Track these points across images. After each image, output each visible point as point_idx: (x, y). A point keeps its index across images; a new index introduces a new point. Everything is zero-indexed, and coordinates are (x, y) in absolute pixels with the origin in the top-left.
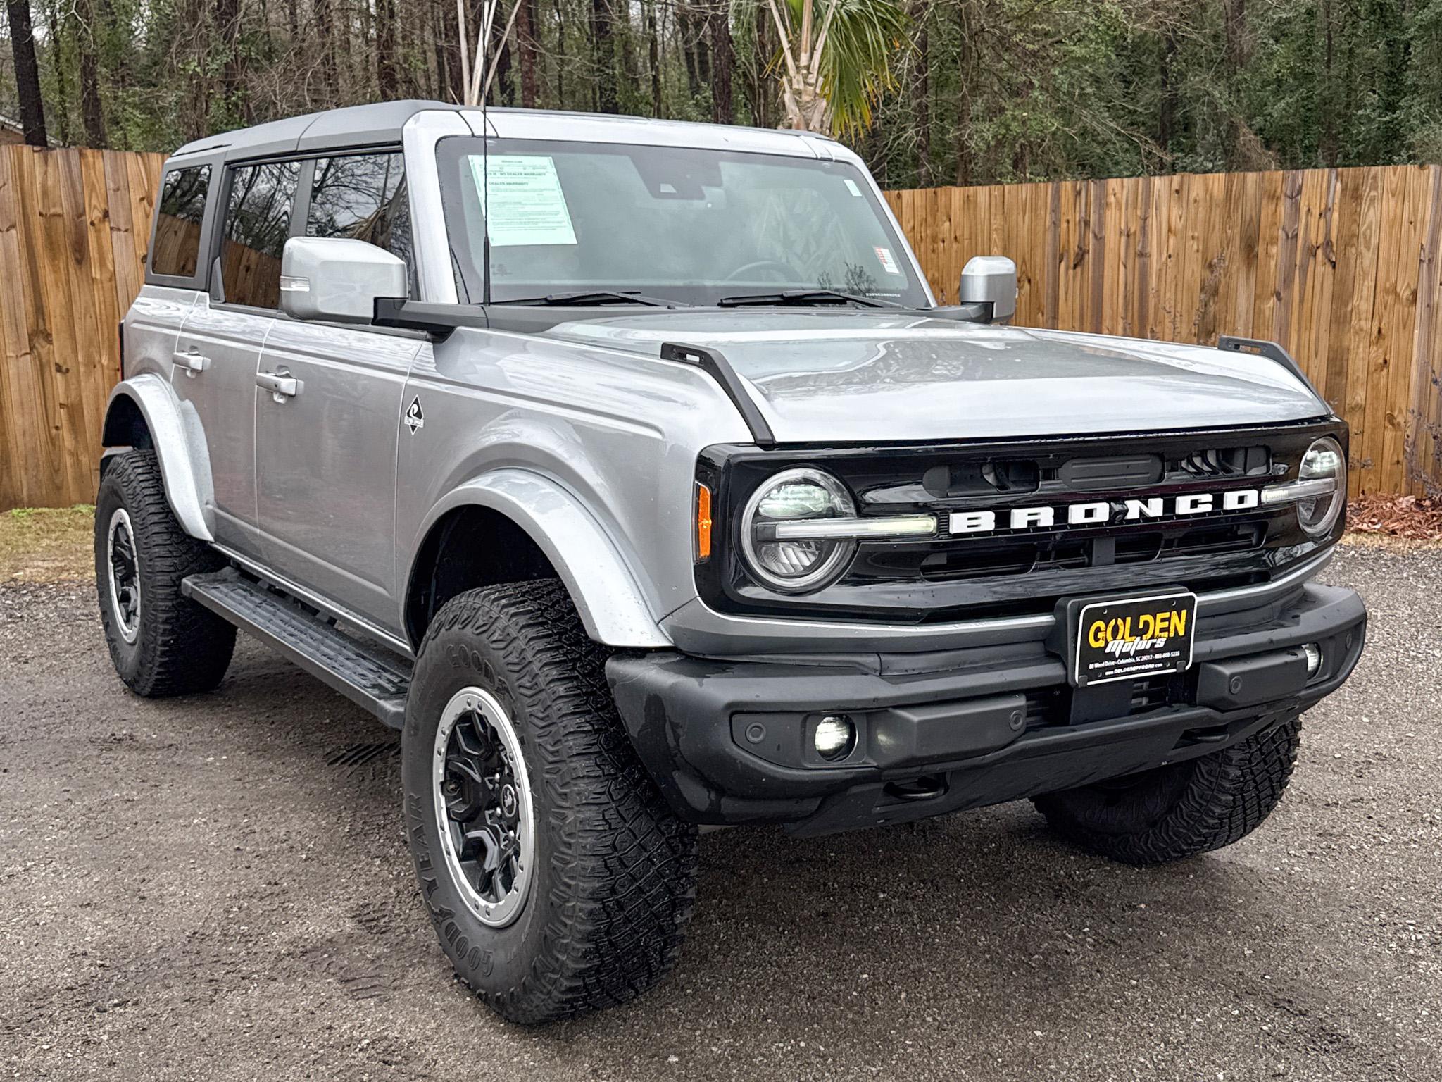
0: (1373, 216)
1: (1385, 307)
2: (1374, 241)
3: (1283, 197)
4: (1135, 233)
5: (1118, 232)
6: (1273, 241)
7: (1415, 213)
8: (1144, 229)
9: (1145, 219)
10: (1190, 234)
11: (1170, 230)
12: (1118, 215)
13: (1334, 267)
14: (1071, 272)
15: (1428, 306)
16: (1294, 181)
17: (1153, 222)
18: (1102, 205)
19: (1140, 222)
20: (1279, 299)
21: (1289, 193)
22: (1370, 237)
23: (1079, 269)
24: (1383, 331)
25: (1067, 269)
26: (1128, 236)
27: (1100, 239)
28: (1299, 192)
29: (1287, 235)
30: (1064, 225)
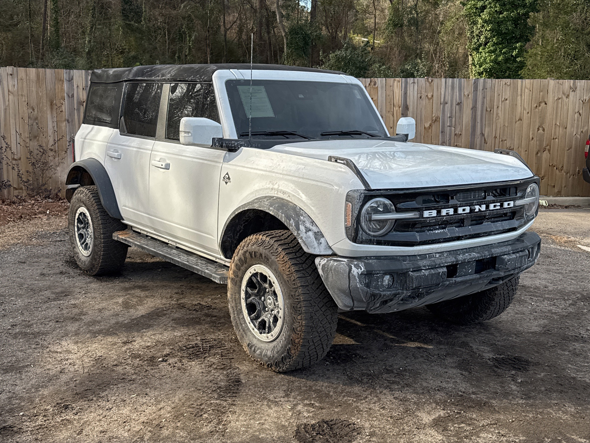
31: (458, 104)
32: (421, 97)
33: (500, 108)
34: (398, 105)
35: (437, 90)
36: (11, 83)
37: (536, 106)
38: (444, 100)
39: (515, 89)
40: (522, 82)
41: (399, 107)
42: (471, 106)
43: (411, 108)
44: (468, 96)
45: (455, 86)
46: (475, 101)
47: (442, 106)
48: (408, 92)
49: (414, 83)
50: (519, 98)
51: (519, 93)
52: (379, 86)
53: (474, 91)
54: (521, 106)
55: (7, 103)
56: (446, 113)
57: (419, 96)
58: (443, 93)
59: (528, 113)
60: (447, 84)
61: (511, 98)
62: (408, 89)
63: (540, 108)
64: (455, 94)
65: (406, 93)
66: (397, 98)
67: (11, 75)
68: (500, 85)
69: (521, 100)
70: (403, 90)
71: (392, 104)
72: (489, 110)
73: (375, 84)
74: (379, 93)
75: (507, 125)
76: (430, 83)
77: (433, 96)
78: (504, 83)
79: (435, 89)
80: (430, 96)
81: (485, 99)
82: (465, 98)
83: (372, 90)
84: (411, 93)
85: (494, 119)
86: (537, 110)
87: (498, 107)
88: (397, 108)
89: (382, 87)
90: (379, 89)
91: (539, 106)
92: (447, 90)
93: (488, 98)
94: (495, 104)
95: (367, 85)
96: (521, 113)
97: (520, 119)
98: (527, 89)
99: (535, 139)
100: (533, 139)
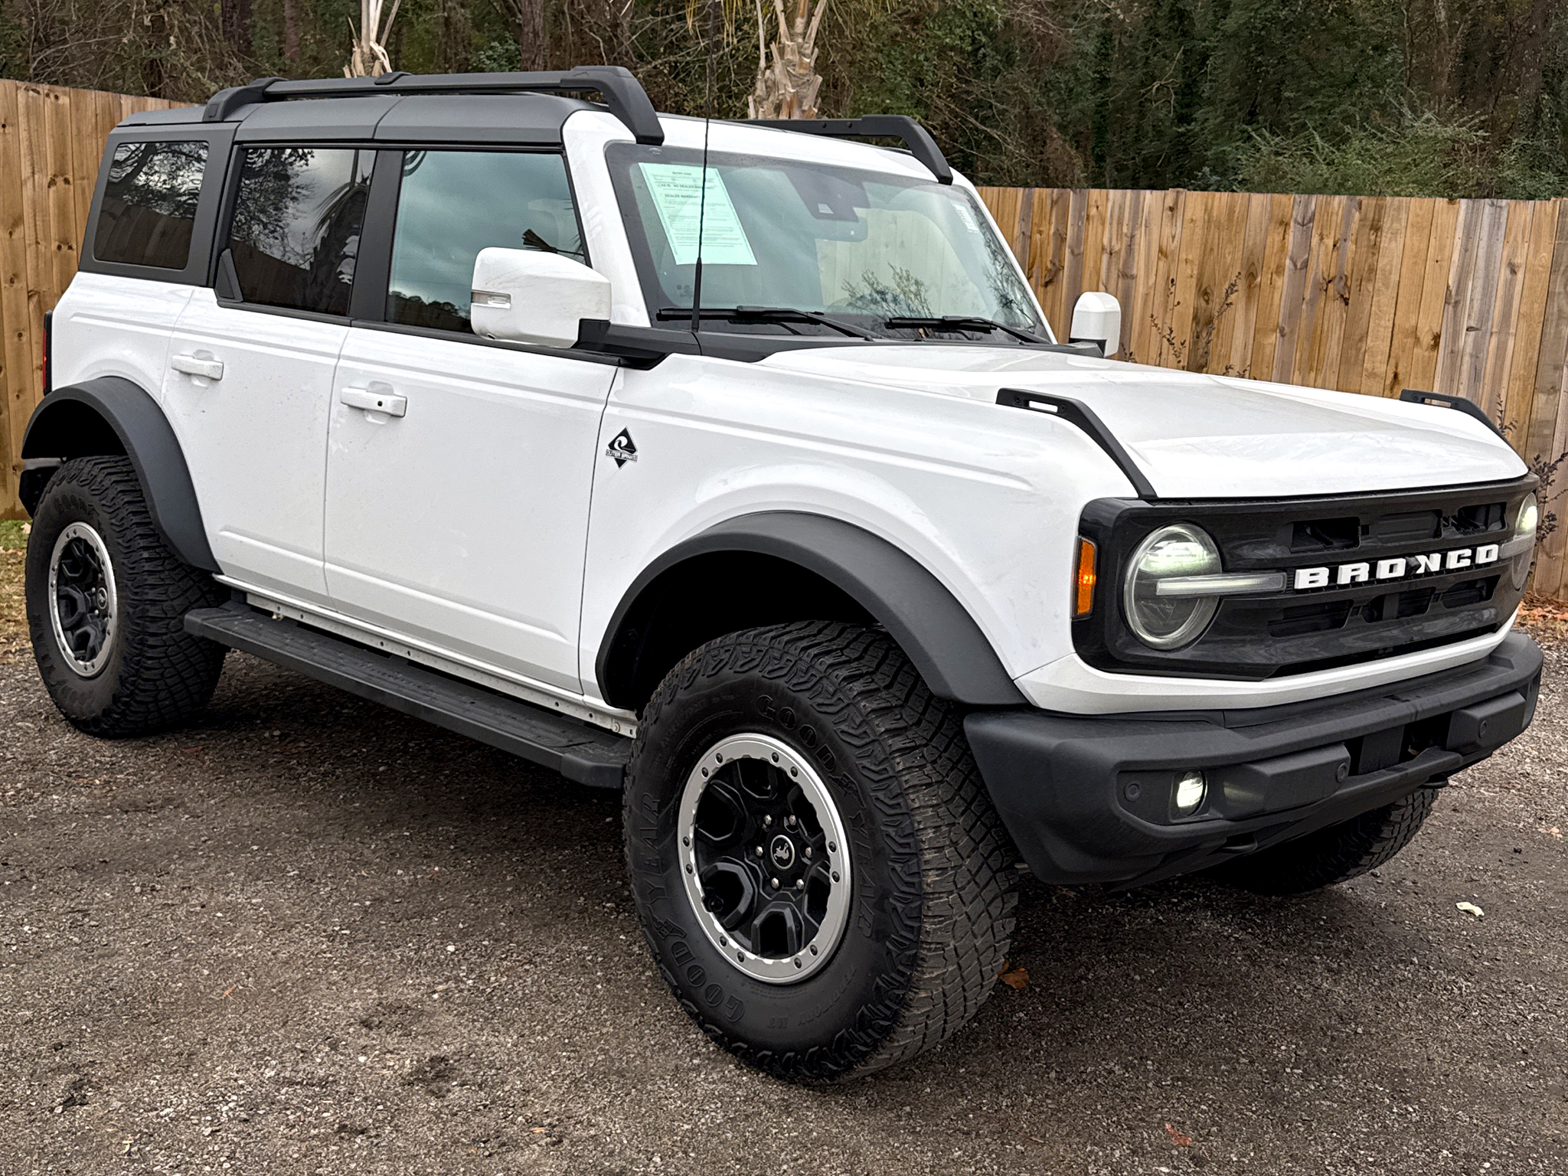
0: (1394, 248)
1: (1403, 351)
2: (1394, 277)
3: (1292, 224)
4: (1120, 250)
5: (1099, 249)
6: (1279, 270)
7: (1442, 248)
8: (1130, 248)
9: (1132, 237)
10: (1183, 256)
11: (1161, 251)
12: (1100, 230)
13: (1347, 304)
14: (1041, 290)
15: (1452, 352)
16: (1307, 206)
17: (1141, 240)
18: (1083, 218)
19: (1126, 240)
20: (1283, 336)
21: (1300, 220)
22: (1390, 273)
23: (1050, 288)
24: (1400, 377)
25: (1037, 286)
26: (1111, 254)
27: (1078, 256)
28: (1312, 220)
29: (1295, 265)
30: (1035, 238)
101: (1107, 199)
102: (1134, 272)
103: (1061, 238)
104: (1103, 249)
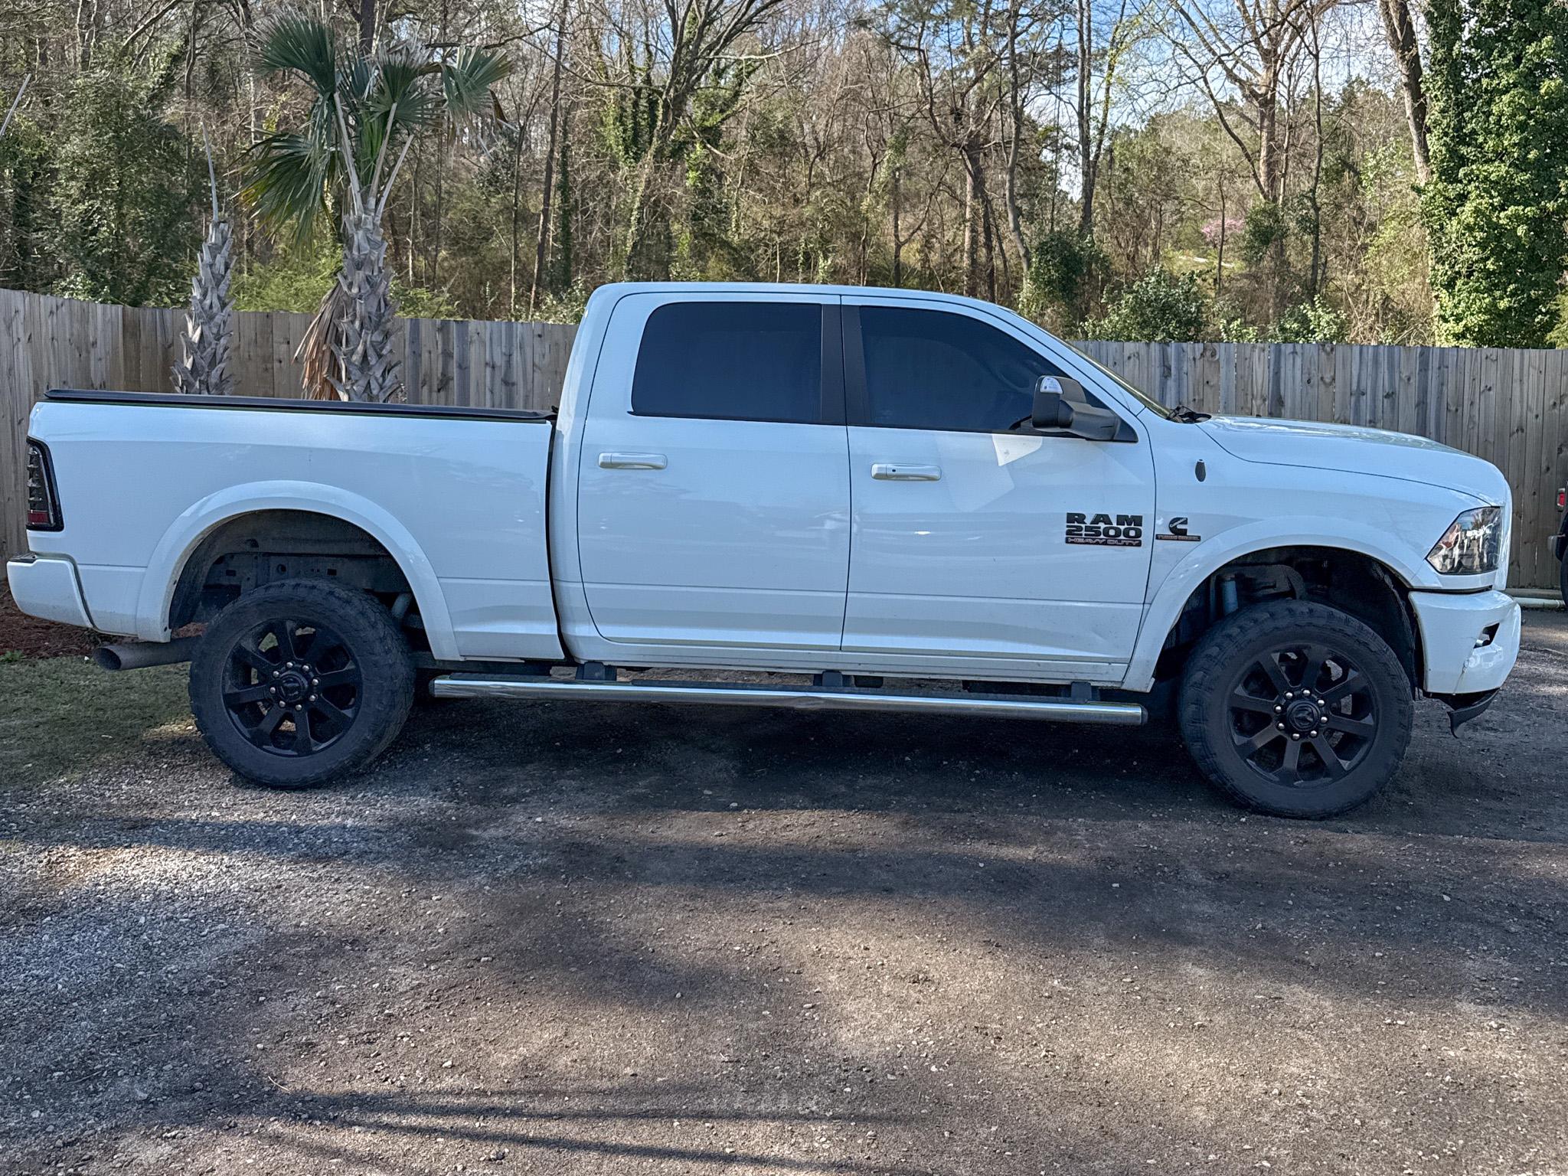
4: (501, 364)
5: (483, 363)
8: (509, 363)
9: (510, 355)
11: (534, 364)
12: (482, 350)
14: (435, 395)
17: (516, 357)
18: (465, 342)
19: (505, 358)
23: (442, 393)
25: (430, 391)
26: (493, 367)
27: (463, 368)
30: (425, 356)
31: (1388, 396)
32: (1309, 382)
33: (1476, 406)
34: (1262, 396)
35: (1344, 368)
36: (538, 350)
37: (1555, 404)
38: (1358, 386)
39: (1508, 367)
40: (1522, 354)
41: (1264, 400)
42: (1414, 400)
43: (1288, 402)
44: (1409, 379)
45: (1381, 359)
46: (1424, 391)
47: (1353, 399)
48: (1282, 370)
49: (1294, 352)
50: (1516, 385)
51: (1517, 376)
52: (1222, 359)
53: (1420, 370)
54: (1521, 402)
55: (529, 387)
56: (1362, 414)
57: (1305, 380)
58: (1355, 373)
59: (1537, 416)
60: (1365, 355)
61: (1499, 385)
62: (1282, 364)
63: (1563, 407)
64: (1381, 376)
65: (1277, 373)
66: (1260, 381)
67: (540, 336)
68: (1476, 359)
69: (1522, 390)
70: (1272, 368)
71: (1249, 392)
72: (1453, 408)
73: (1213, 355)
74: (1223, 371)
75: (1492, 440)
76: (1328, 354)
77: (1334, 379)
78: (1484, 357)
79: (1339, 366)
80: (1328, 381)
81: (1445, 388)
82: (1402, 384)
83: (1207, 365)
84: (1289, 373)
85: (1465, 428)
86: (1556, 411)
87: (1472, 403)
88: (1259, 402)
89: (1228, 361)
90: (1222, 363)
91: (1561, 403)
92: (1364, 367)
93: (1451, 386)
94: (1466, 397)
95: (1198, 356)
96: (1521, 416)
97: (1521, 429)
98: (1535, 368)
99: (1553, 470)
100: (1548, 469)
101: (485, 328)
102: (514, 379)
103: (447, 355)
104: (487, 364)
